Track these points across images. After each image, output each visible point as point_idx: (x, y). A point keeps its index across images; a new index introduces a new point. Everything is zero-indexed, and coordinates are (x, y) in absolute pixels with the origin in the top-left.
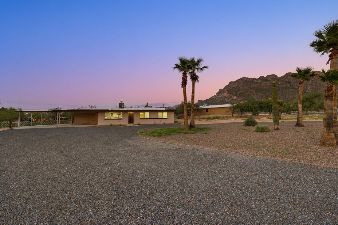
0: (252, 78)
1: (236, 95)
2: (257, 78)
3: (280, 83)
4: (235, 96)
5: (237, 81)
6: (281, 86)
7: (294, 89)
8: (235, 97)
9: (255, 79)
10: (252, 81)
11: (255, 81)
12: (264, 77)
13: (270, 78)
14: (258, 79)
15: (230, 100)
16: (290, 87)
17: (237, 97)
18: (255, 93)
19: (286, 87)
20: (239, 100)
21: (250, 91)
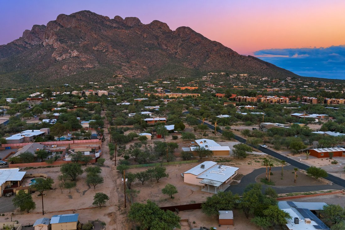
0: (101, 16)
1: (76, 48)
2: (110, 19)
3: (145, 36)
4: (75, 51)
5: (73, 16)
6: (147, 42)
7: (162, 49)
8: (75, 53)
9: (106, 18)
10: (103, 22)
11: (108, 23)
12: (122, 19)
13: (131, 24)
14: (112, 20)
15: (64, 56)
16: (158, 46)
17: (80, 53)
18: (111, 50)
19: (153, 44)
20: (83, 59)
21: (101, 43)
